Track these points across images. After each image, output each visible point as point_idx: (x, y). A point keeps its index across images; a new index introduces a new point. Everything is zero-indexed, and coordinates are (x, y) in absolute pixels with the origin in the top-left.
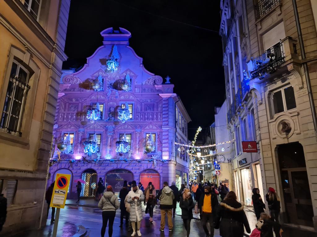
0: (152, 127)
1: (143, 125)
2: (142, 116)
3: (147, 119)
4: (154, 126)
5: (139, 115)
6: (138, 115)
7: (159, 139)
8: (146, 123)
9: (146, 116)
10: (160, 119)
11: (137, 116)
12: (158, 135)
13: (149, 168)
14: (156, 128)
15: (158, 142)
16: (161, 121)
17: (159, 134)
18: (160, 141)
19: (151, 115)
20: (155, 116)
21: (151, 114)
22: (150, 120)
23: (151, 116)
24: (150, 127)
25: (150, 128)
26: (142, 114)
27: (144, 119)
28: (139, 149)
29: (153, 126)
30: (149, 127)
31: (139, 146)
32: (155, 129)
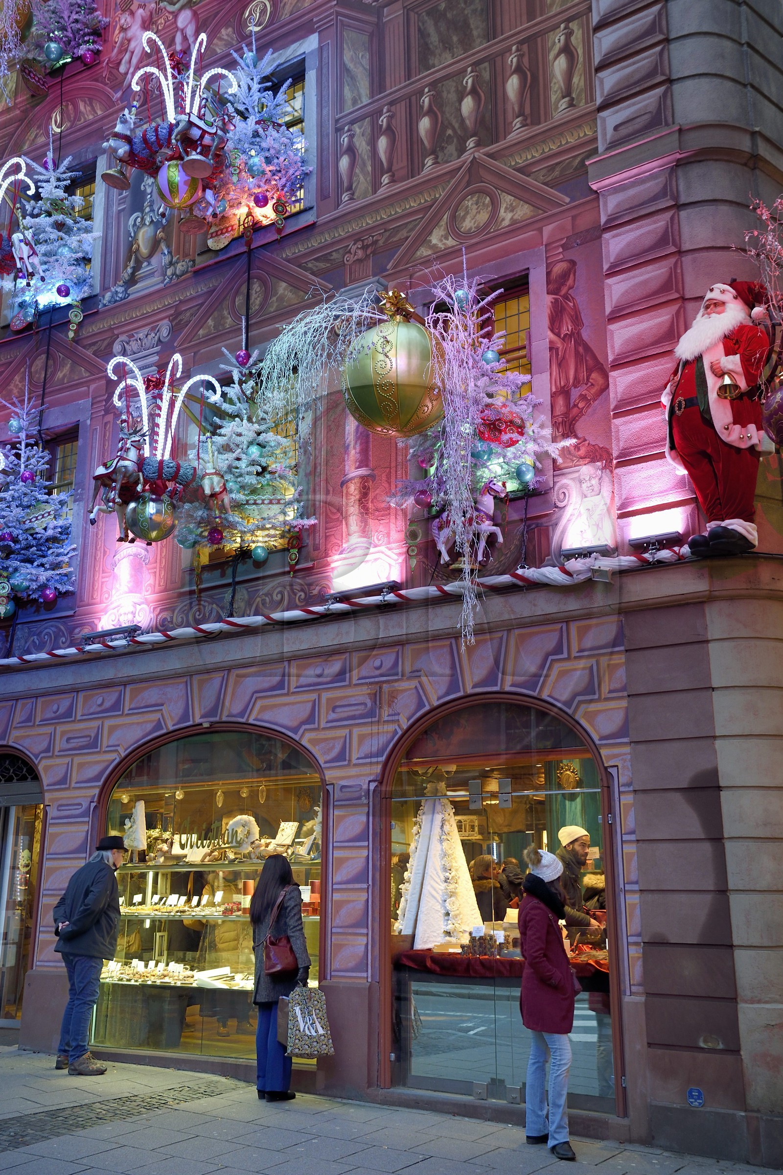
0: (483, 217)
1: (397, 230)
2: (383, 143)
3: (433, 152)
4: (507, 199)
5: (362, 145)
6: (351, 150)
7: (567, 327)
8: (425, 198)
9: (425, 124)
10: (568, 92)
11: (344, 162)
12: (555, 285)
13: (469, 685)
14: (523, 211)
15: (561, 364)
16: (583, 107)
17: (558, 269)
18: (580, 341)
19: (474, 92)
20: (513, 84)
21: (469, 81)
22: (462, 150)
23: (468, 104)
24: (468, 224)
25: (469, 235)
26: (383, 121)
27: (401, 163)
28: (364, 494)
29: (495, 205)
30: (453, 229)
31: (363, 462)
32: (516, 228)
